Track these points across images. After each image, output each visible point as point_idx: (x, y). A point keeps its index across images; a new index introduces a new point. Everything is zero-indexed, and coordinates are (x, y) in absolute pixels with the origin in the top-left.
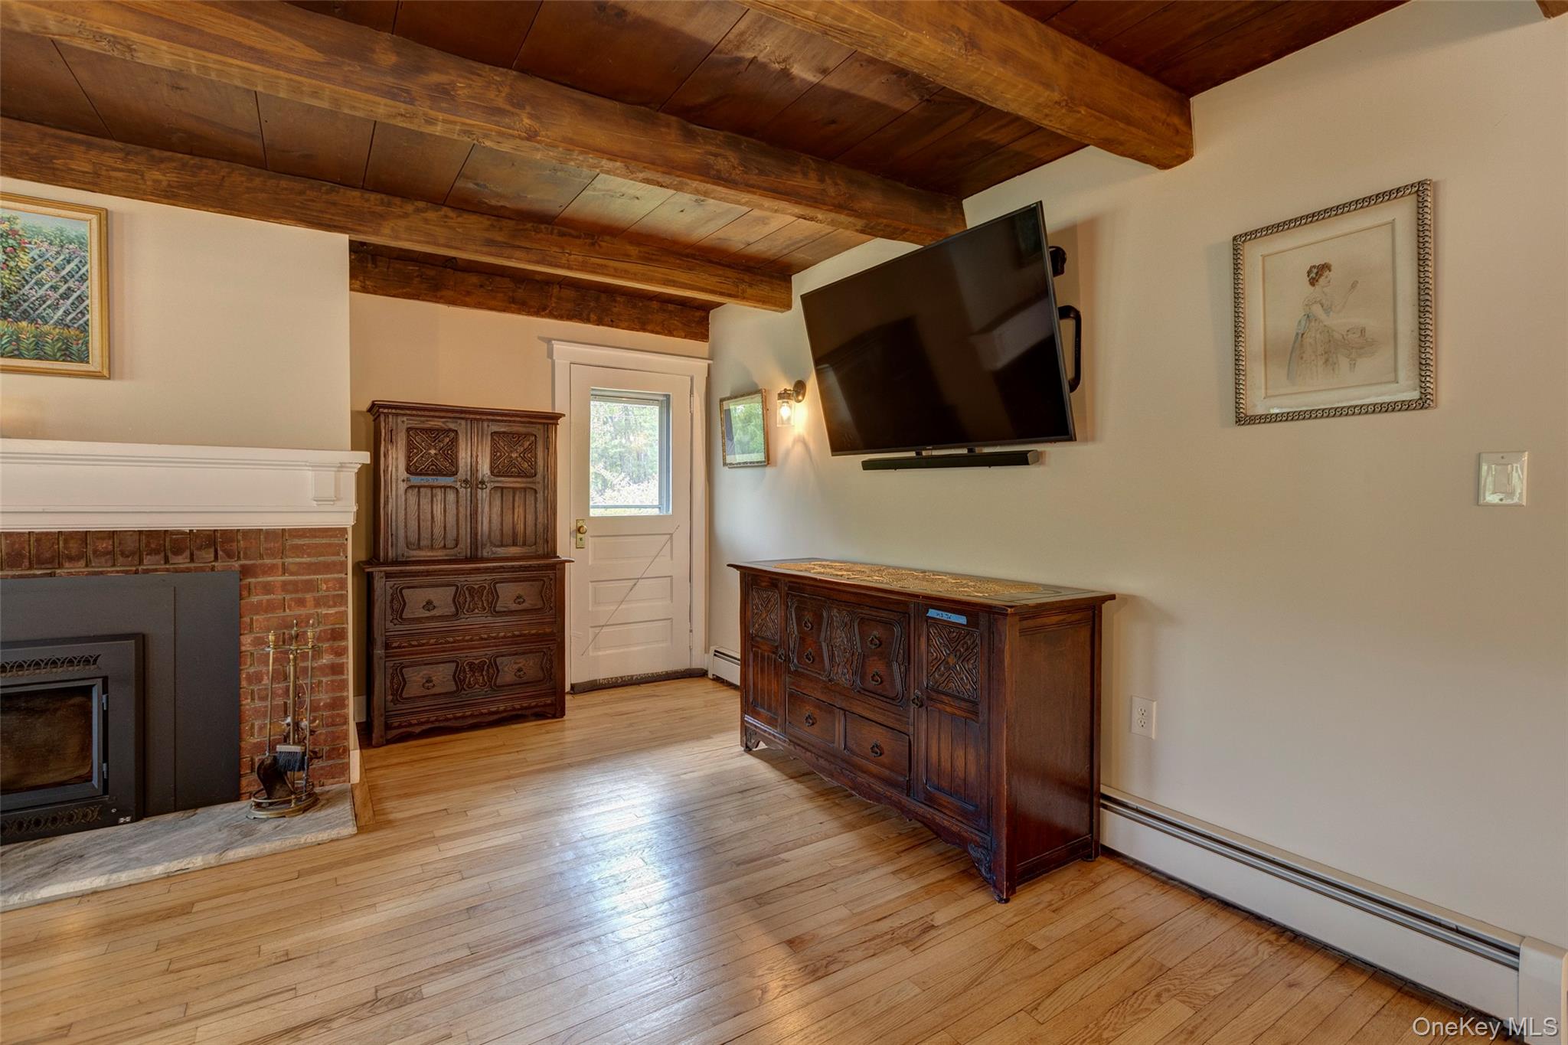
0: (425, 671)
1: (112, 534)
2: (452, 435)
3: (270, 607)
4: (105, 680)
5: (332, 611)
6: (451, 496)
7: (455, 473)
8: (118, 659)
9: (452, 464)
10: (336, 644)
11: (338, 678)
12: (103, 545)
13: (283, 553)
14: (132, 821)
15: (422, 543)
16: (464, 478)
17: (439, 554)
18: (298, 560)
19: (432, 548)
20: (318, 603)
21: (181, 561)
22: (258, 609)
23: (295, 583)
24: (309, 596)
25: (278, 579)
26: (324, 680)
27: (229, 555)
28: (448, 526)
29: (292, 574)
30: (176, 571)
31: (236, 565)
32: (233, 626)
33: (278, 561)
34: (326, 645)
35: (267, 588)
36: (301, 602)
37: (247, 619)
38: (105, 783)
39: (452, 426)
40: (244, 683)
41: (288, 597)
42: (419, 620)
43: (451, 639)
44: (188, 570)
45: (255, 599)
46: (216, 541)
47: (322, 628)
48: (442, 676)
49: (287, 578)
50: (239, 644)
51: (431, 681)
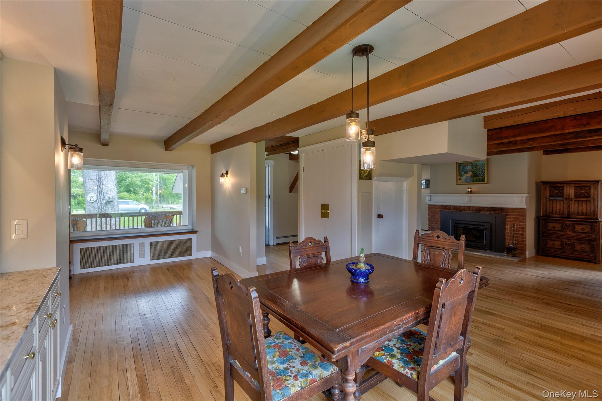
0: (553, 242)
1: (487, 207)
2: (562, 187)
3: (510, 221)
4: (486, 229)
5: (522, 224)
6: (562, 202)
7: (563, 197)
8: (487, 226)
9: (562, 195)
10: (523, 230)
11: (523, 236)
12: (486, 209)
13: (513, 212)
14: (489, 251)
15: (553, 213)
16: (565, 198)
17: (558, 216)
18: (516, 214)
19: (556, 214)
20: (519, 222)
21: (496, 212)
22: (508, 221)
23: (515, 218)
24: (518, 220)
25: (512, 217)
26: (520, 236)
27: (504, 212)
28: (561, 210)
29: (515, 216)
30: (495, 214)
31: (505, 213)
32: (504, 224)
33: (512, 213)
34: (520, 230)
35: (510, 218)
36: (516, 221)
37: (506, 223)
38: (485, 244)
39: (562, 185)
40: (506, 234)
41: (514, 220)
42: (551, 230)
43: (560, 236)
44: (497, 214)
45: (508, 220)
46: (502, 209)
47: (520, 226)
48: (557, 244)
49: (513, 217)
50: (505, 227)
51: (554, 244)
